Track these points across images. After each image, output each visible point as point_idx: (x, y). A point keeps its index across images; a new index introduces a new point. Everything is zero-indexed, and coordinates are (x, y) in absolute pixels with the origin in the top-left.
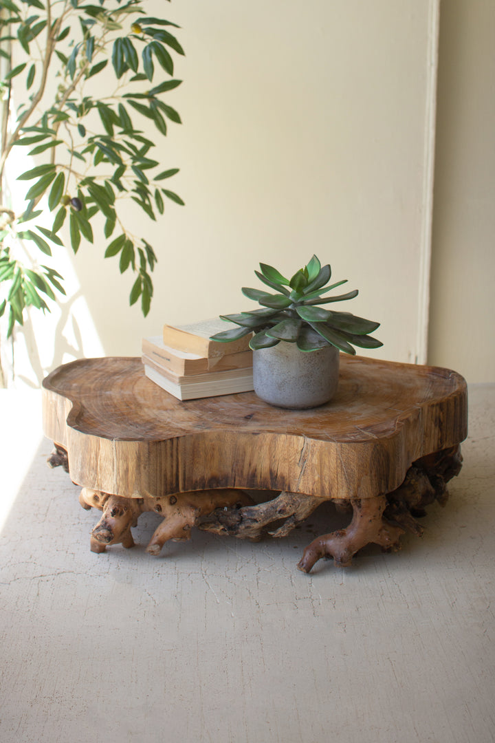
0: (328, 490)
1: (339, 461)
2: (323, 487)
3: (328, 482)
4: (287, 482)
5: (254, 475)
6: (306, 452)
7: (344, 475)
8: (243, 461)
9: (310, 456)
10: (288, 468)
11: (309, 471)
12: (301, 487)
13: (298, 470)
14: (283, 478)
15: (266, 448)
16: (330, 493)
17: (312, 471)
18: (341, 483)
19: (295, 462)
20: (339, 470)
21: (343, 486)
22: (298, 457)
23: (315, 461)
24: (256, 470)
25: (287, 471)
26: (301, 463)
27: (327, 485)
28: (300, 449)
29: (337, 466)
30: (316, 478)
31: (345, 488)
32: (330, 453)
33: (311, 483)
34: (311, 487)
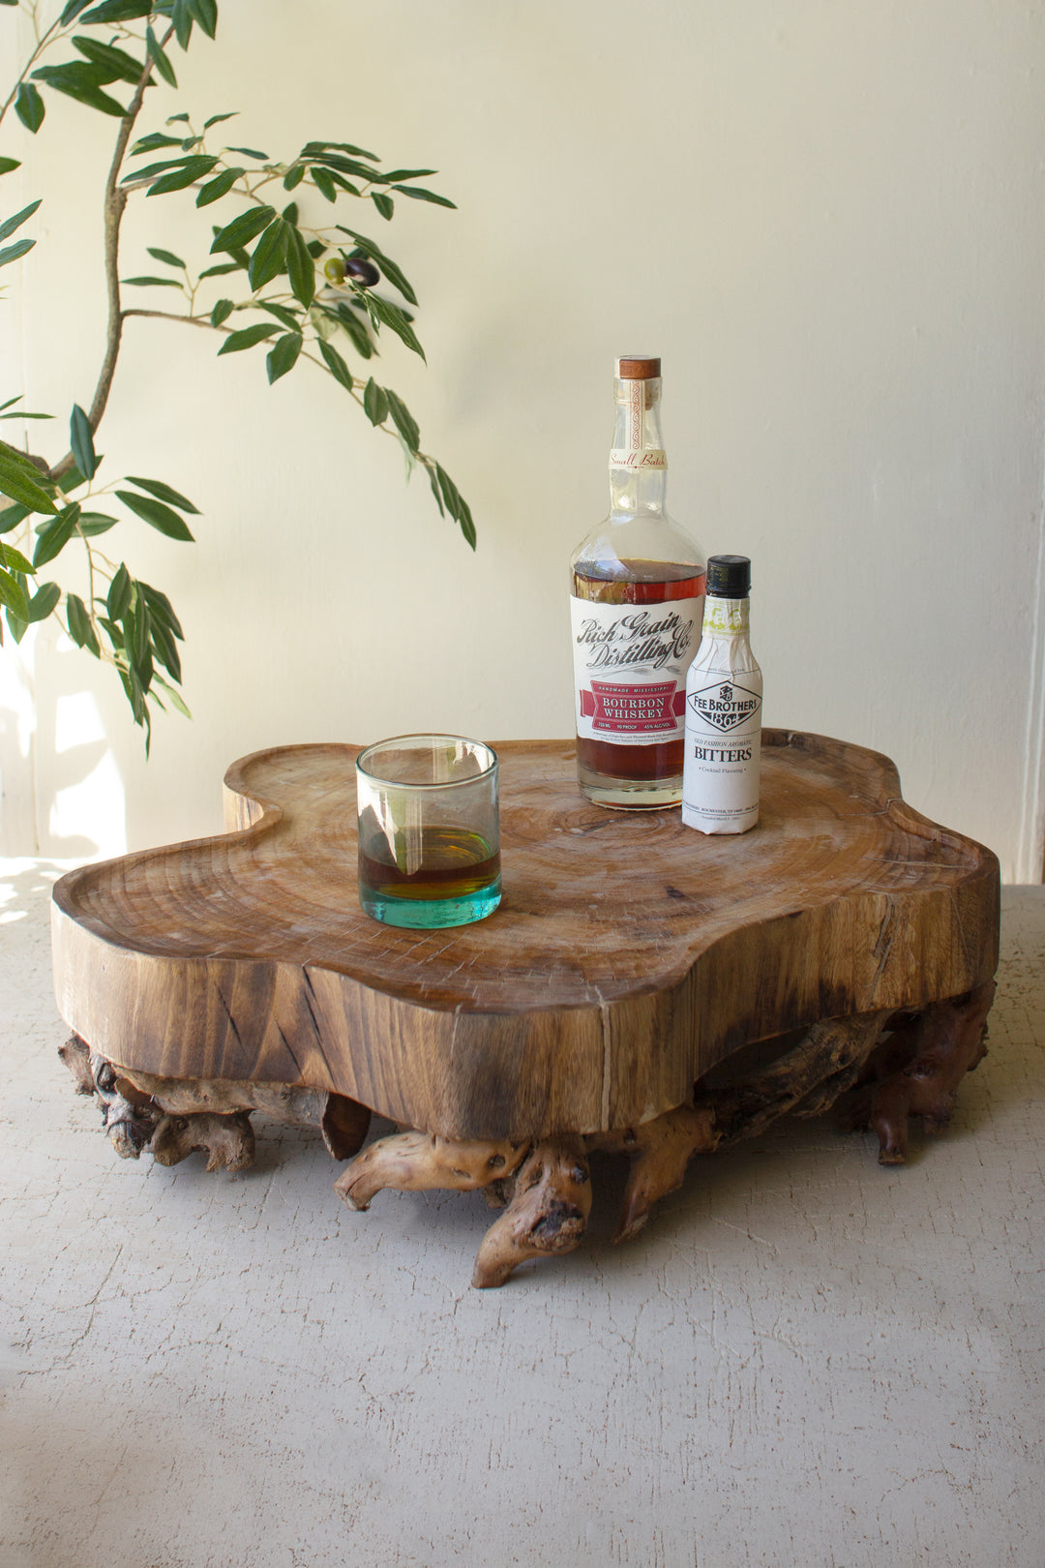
0: (934, 987)
1: (955, 923)
2: (924, 984)
3: (934, 971)
4: (849, 997)
5: (792, 1001)
6: (891, 923)
7: (963, 946)
8: (776, 978)
9: (900, 928)
10: (852, 966)
11: (897, 961)
12: (877, 999)
13: (874, 963)
14: (842, 989)
15: (814, 938)
16: (938, 991)
17: (904, 959)
18: (956, 965)
19: (868, 950)
20: (955, 939)
21: (959, 969)
22: (873, 939)
23: (911, 934)
24: (796, 989)
25: (850, 975)
26: (879, 951)
27: (932, 977)
28: (878, 922)
29: (953, 934)
30: (912, 969)
31: (963, 974)
32: (940, 912)
33: (899, 983)
34: (899, 990)
